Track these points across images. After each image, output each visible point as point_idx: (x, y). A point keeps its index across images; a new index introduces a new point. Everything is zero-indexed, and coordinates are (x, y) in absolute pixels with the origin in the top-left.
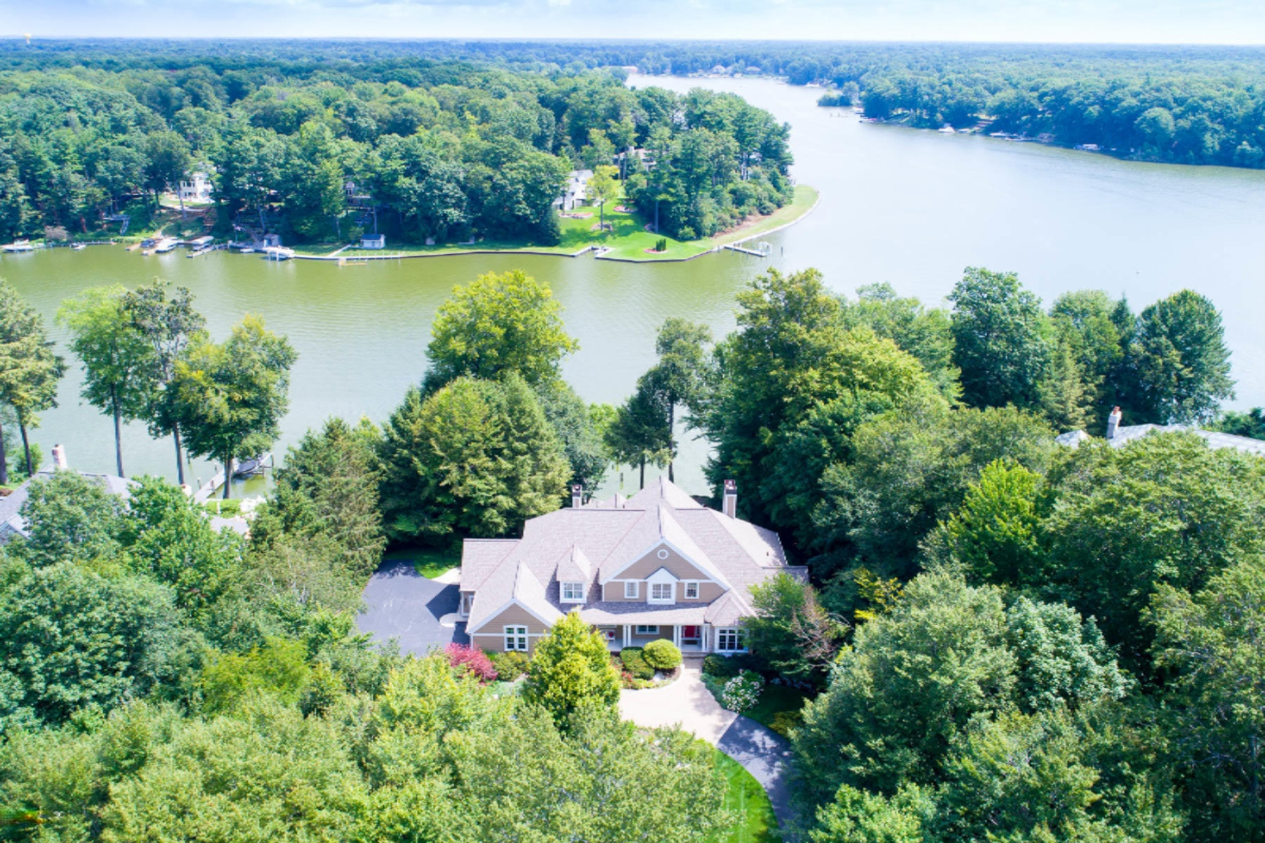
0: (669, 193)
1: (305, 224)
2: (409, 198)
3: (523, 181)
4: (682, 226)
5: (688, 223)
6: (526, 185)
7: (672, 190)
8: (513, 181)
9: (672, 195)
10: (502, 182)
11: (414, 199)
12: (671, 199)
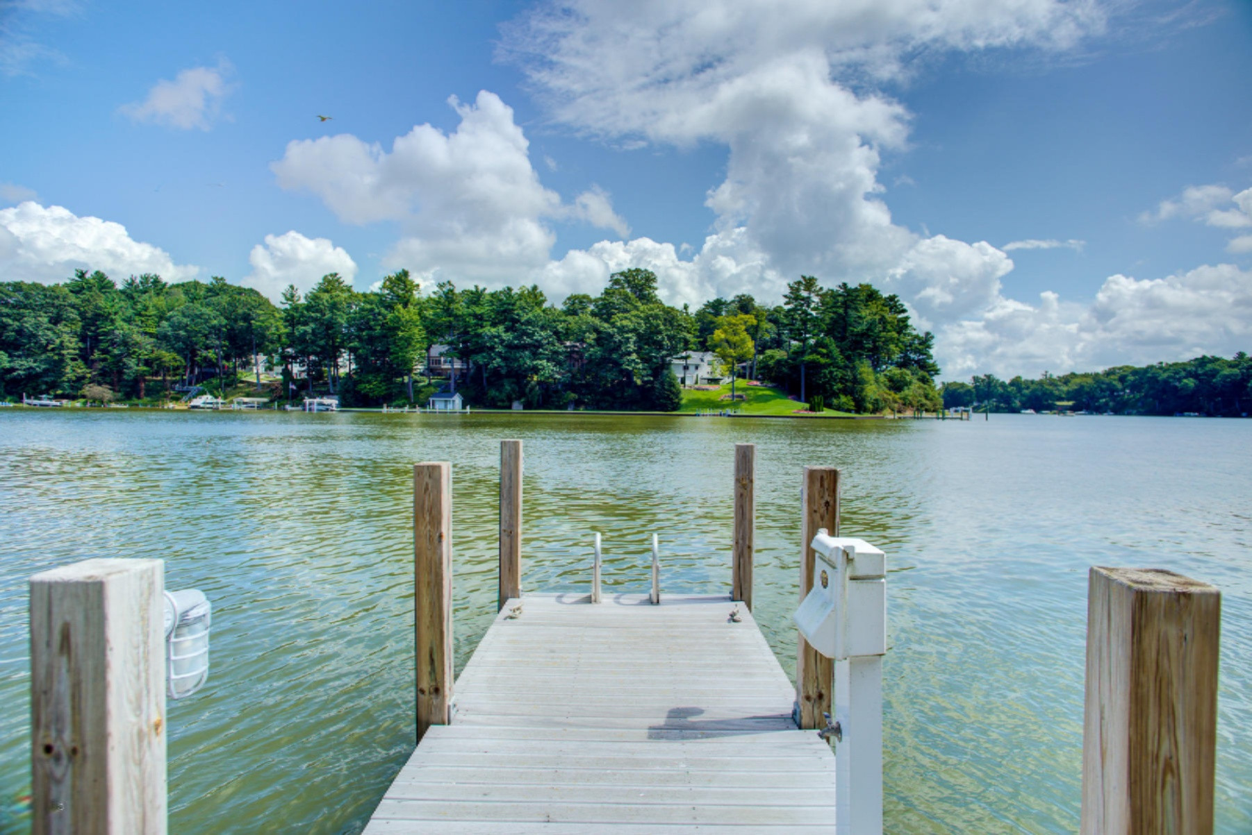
0: (819, 353)
1: (369, 382)
2: (492, 348)
3: (634, 330)
4: (836, 395)
5: (845, 391)
6: (639, 335)
7: (824, 351)
8: (622, 330)
9: (823, 355)
10: (610, 331)
11: (499, 349)
12: (823, 361)
